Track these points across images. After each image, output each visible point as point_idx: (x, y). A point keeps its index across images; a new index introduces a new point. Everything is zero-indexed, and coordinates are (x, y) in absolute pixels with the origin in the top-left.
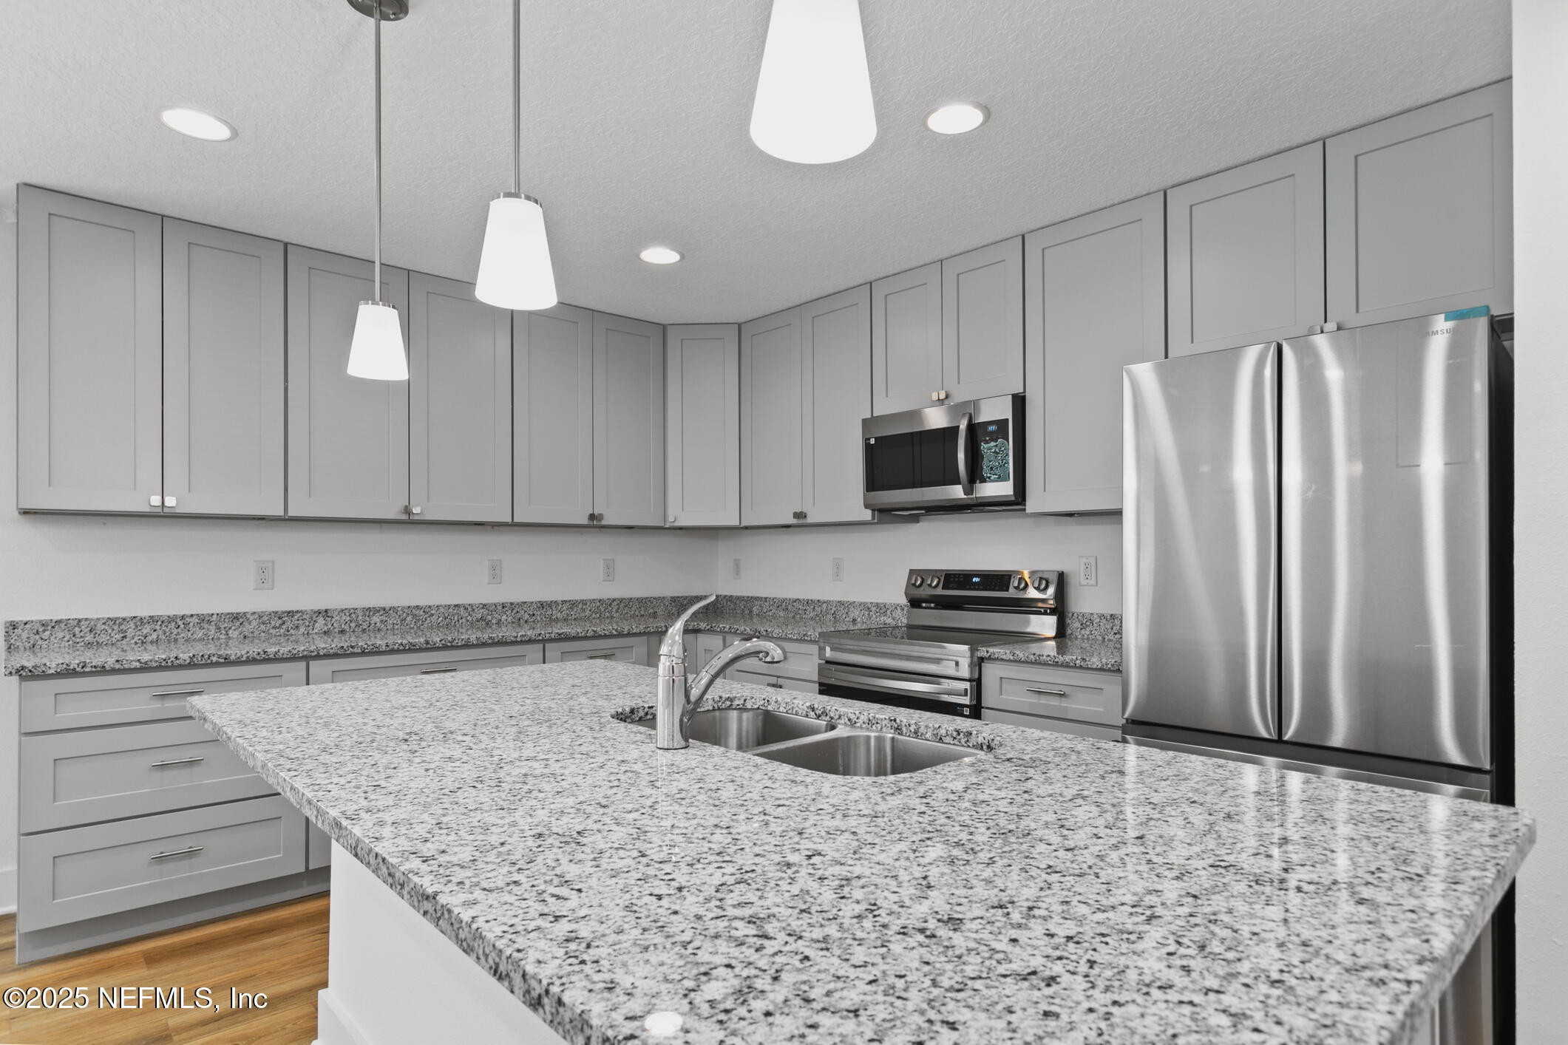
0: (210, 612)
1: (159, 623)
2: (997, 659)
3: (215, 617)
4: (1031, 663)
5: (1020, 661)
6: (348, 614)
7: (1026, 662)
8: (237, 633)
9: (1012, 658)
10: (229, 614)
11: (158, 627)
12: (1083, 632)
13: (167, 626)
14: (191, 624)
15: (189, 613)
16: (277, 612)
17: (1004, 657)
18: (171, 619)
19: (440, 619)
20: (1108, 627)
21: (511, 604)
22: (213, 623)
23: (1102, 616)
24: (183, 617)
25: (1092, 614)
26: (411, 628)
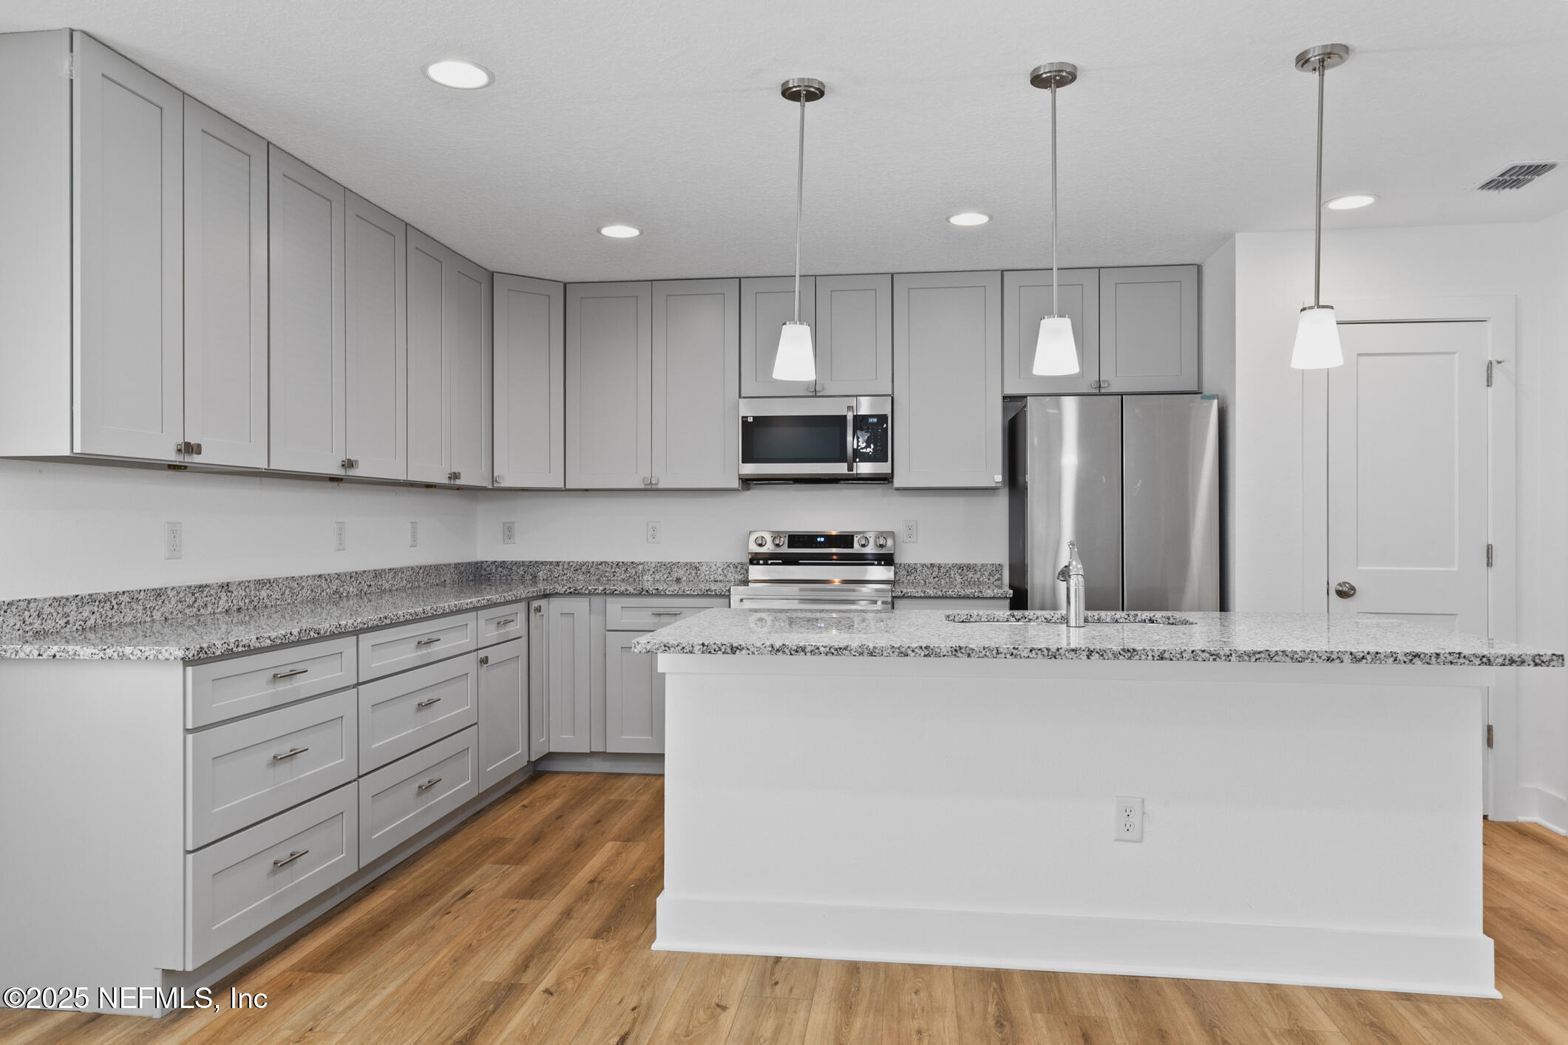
0: (138, 589)
1: (97, 603)
2: (910, 597)
3: (142, 593)
4: (939, 597)
5: (930, 597)
6: (243, 588)
7: (935, 597)
8: (159, 614)
9: (923, 595)
10: (153, 590)
11: (96, 609)
12: (909, 578)
13: (103, 607)
14: (123, 604)
15: (121, 590)
16: (190, 587)
17: (917, 595)
18: (107, 598)
19: (309, 592)
20: (928, 573)
21: (356, 573)
22: (140, 602)
23: (923, 566)
24: (116, 595)
25: (916, 564)
26: (289, 604)
